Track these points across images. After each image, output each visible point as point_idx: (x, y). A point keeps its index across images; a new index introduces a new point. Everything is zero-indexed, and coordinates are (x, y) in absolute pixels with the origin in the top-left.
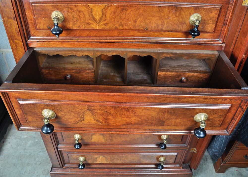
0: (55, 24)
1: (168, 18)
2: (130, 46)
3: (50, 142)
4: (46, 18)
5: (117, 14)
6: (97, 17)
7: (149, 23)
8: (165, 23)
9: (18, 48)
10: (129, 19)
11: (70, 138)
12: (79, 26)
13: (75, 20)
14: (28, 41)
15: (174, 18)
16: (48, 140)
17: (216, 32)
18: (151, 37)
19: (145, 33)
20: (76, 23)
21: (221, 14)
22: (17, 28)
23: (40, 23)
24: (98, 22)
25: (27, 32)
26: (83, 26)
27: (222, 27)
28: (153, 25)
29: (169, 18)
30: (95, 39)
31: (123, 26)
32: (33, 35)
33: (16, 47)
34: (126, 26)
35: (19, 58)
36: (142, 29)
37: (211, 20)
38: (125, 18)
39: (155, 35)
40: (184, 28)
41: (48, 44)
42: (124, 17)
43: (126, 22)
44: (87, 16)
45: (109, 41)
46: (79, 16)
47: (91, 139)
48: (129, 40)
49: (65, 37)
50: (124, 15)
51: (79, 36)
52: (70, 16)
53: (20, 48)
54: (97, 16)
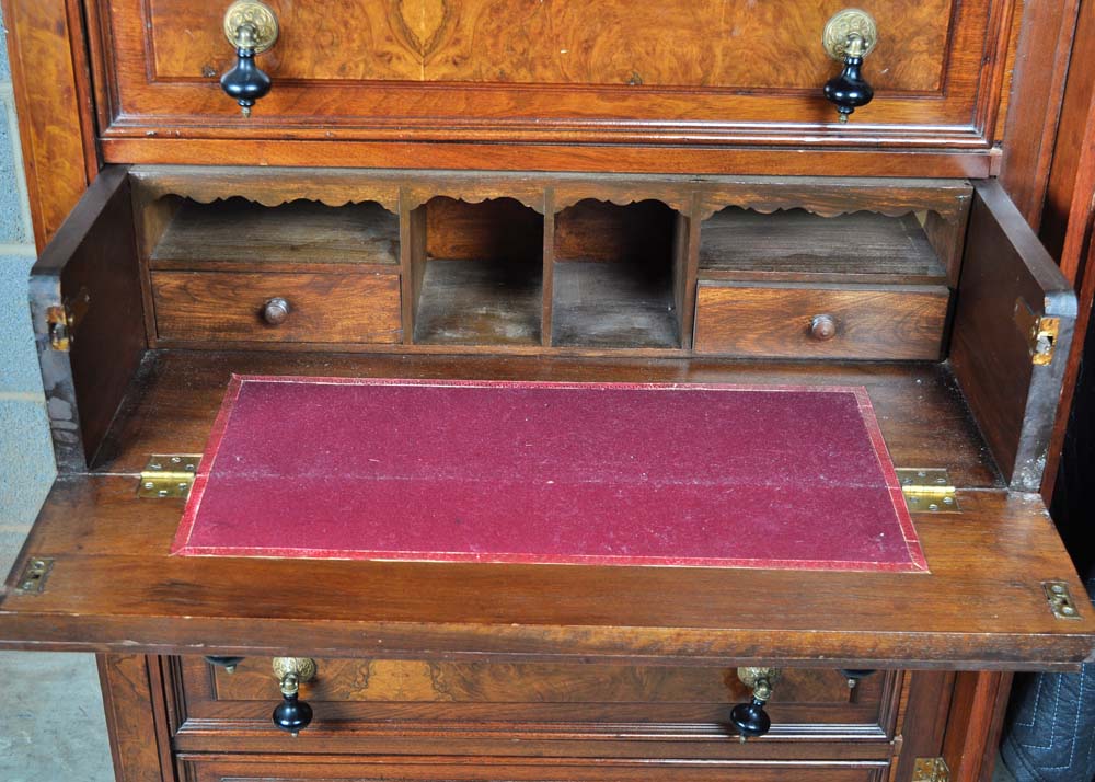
0: (242, 53)
1: (730, 32)
2: (563, 159)
3: (141, 699)
4: (200, 28)
5: (505, 14)
6: (423, 30)
7: (648, 53)
8: (718, 51)
9: (56, 166)
10: (558, 36)
11: (252, 674)
12: (342, 69)
13: (325, 40)
14: (109, 131)
15: (755, 29)
16: (132, 686)
17: (955, 94)
18: (657, 119)
19: (630, 103)
20: (328, 52)
21: (964, 12)
22: (66, 71)
23: (172, 50)
24: (426, 52)
25: (105, 88)
26: (357, 66)
27: (980, 70)
28: (666, 62)
29: (732, 30)
30: (409, 128)
31: (532, 69)
32: (132, 107)
33: (50, 156)
34: (545, 66)
35: (51, 214)
36: (617, 80)
37: (922, 39)
38: (541, 34)
39: (678, 112)
40: (802, 72)
41: (195, 149)
42: (537, 31)
43: (545, 52)
44: (379, 25)
45: (470, 135)
46: (346, 24)
47: (366, 677)
48: (559, 131)
49: (272, 120)
50: (538, 19)
51: (339, 113)
52: (303, 23)
53: (68, 165)
54: (423, 25)
